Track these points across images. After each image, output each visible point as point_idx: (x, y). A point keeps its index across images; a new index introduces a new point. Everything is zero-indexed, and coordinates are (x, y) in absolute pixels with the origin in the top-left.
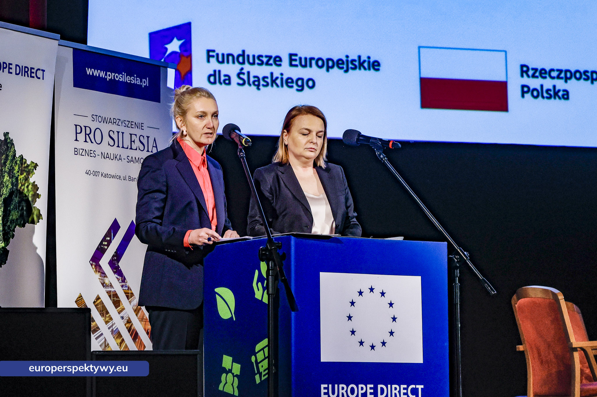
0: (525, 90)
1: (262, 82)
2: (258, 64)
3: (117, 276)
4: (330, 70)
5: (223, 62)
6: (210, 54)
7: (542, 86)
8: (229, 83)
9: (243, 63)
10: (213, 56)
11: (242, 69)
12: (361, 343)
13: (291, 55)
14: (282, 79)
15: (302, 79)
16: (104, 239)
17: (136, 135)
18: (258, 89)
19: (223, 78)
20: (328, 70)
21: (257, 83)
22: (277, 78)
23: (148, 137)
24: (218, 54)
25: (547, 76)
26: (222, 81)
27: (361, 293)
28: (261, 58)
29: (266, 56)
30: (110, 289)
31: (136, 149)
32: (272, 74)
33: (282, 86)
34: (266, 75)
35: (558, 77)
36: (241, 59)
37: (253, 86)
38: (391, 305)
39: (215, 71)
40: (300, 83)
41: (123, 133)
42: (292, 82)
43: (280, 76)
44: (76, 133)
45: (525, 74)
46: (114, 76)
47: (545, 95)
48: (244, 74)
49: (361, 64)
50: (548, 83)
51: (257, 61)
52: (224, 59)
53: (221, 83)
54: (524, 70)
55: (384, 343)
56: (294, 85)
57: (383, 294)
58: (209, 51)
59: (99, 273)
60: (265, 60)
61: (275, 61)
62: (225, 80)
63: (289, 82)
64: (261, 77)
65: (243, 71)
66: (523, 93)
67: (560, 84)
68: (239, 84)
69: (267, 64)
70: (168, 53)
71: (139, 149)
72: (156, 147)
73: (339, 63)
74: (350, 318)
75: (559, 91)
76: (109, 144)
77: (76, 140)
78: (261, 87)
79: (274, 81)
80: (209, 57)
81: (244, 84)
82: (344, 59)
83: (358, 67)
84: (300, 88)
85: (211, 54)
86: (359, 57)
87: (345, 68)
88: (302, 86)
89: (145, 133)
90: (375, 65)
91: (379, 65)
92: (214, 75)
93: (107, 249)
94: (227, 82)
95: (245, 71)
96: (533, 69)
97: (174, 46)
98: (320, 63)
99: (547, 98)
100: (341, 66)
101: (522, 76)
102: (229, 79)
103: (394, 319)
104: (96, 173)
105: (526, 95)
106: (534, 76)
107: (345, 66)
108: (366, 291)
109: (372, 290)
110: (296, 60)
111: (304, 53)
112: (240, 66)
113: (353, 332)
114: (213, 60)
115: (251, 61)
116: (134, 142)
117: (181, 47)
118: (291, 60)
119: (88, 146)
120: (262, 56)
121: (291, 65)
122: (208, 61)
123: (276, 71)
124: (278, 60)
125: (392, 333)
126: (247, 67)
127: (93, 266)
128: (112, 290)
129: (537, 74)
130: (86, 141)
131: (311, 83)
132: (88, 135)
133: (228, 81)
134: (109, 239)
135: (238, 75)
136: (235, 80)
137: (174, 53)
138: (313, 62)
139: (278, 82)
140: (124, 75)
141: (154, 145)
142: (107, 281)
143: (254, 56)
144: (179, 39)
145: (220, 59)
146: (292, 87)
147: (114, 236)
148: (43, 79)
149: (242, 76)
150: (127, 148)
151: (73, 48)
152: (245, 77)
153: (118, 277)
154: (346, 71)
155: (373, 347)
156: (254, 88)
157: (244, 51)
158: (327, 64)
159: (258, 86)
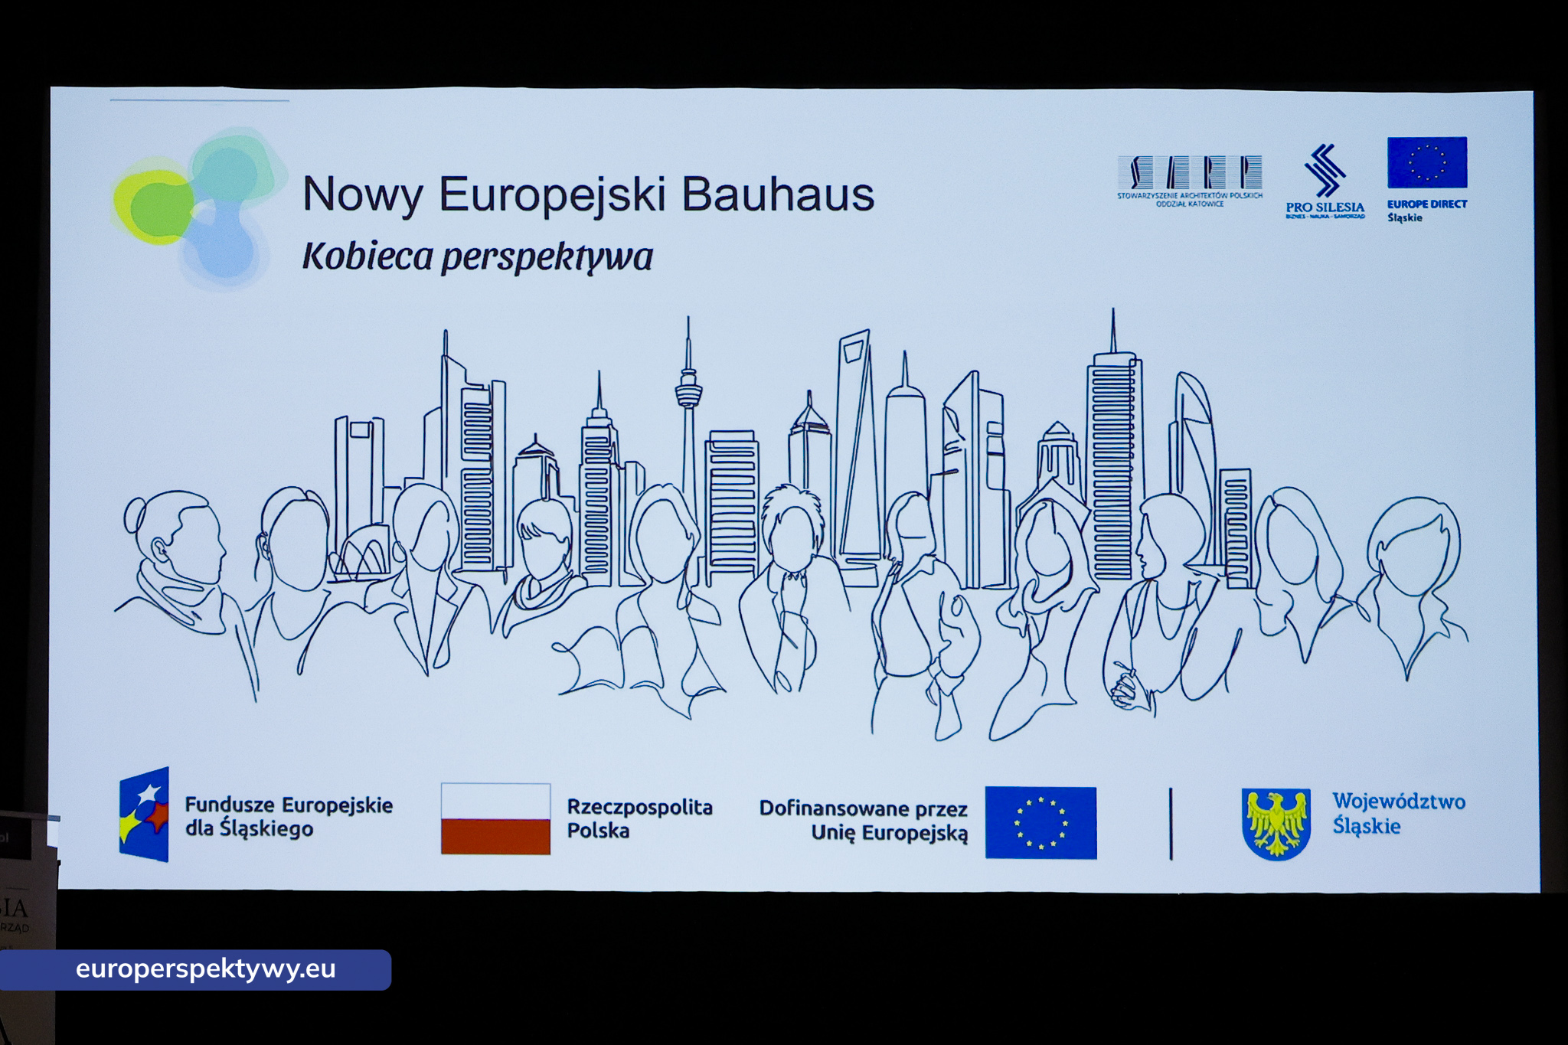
0: (573, 828)
1: (250, 831)
2: (246, 811)
4: (332, 813)
5: (205, 810)
7: (595, 823)
8: (211, 834)
9: (229, 810)
10: (193, 804)
11: (227, 817)
13: (285, 799)
14: (274, 826)
15: (298, 826)
18: (245, 839)
19: (204, 828)
20: (329, 814)
21: (244, 832)
22: (268, 825)
24: (198, 802)
25: (602, 811)
26: (203, 831)
28: (249, 804)
29: (256, 802)
32: (262, 821)
33: (273, 834)
34: (255, 822)
35: (616, 812)
36: (226, 806)
37: (239, 835)
39: (195, 821)
40: (295, 830)
42: (286, 829)
43: (271, 823)
45: (573, 810)
47: (598, 833)
48: (228, 822)
49: (370, 806)
50: (603, 820)
51: (245, 807)
52: (206, 806)
53: (201, 833)
54: (573, 805)
56: (288, 832)
58: (188, 799)
60: (254, 805)
61: (266, 807)
62: (206, 830)
63: (282, 829)
64: (249, 825)
65: (227, 820)
66: (570, 831)
67: (619, 821)
68: (222, 834)
69: (257, 810)
70: (141, 802)
73: (343, 806)
75: (616, 828)
78: (248, 837)
79: (263, 830)
80: (188, 804)
81: (228, 834)
82: (350, 801)
83: (365, 809)
84: (295, 836)
85: (191, 801)
86: (368, 798)
87: (349, 812)
88: (298, 833)
90: (387, 807)
91: (391, 806)
92: (194, 825)
94: (209, 832)
95: (230, 819)
96: (583, 804)
97: (149, 794)
98: (320, 806)
99: (601, 837)
100: (344, 809)
101: (570, 812)
105: (573, 834)
106: (584, 812)
107: (349, 809)
110: (290, 804)
111: (299, 797)
112: (225, 814)
114: (193, 808)
115: (238, 808)
117: (156, 795)
118: (285, 804)
120: (251, 802)
121: (285, 810)
122: (188, 810)
123: (267, 818)
124: (269, 806)
126: (233, 815)
129: (590, 809)
131: (308, 830)
133: (210, 830)
135: (222, 824)
137: (148, 802)
138: (312, 806)
139: (269, 829)
143: (241, 802)
144: (154, 786)
145: (202, 807)
146: (285, 835)
149: (226, 825)
152: (230, 826)
154: (351, 814)
156: (240, 838)
157: (229, 797)
158: (329, 808)
159: (246, 834)
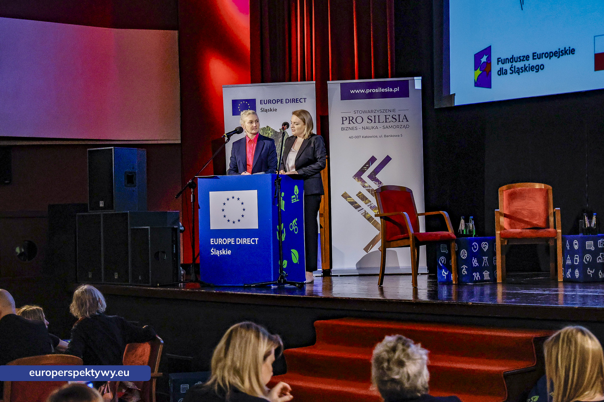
1: (521, 71)
2: (519, 61)
3: (374, 182)
4: (551, 58)
6: (499, 60)
9: (513, 62)
10: (500, 61)
11: (512, 65)
12: (229, 221)
13: (533, 53)
14: (529, 67)
15: (538, 66)
16: (365, 166)
17: (390, 115)
18: (519, 74)
20: (550, 58)
21: (519, 71)
22: (527, 67)
23: (399, 115)
24: (502, 60)
27: (228, 199)
28: (520, 58)
29: (523, 56)
30: (369, 188)
31: (390, 122)
32: (525, 65)
33: (529, 71)
34: (522, 66)
36: (512, 60)
37: (516, 73)
38: (242, 203)
39: (501, 68)
40: (537, 68)
41: (379, 116)
43: (528, 66)
44: (343, 121)
46: (372, 91)
48: (513, 67)
49: (566, 52)
52: (504, 62)
53: (503, 74)
55: (239, 221)
56: (535, 69)
57: (238, 199)
59: (361, 182)
60: (522, 58)
61: (526, 58)
62: (505, 72)
63: (532, 68)
64: (520, 68)
68: (511, 74)
69: (523, 60)
70: (482, 63)
71: (392, 121)
72: (406, 118)
73: (555, 54)
74: (223, 210)
76: (368, 122)
77: (343, 124)
78: (520, 73)
80: (498, 61)
81: (513, 73)
82: (558, 51)
83: (564, 54)
84: (537, 70)
86: (565, 48)
87: (558, 56)
88: (538, 69)
89: (397, 113)
90: (573, 51)
92: (500, 71)
93: (366, 170)
95: (513, 66)
97: (484, 59)
98: (547, 55)
102: (507, 72)
103: (244, 210)
104: (357, 137)
107: (558, 55)
108: (231, 198)
109: (233, 198)
110: (535, 56)
111: (539, 52)
112: (511, 64)
113: (225, 216)
114: (500, 63)
115: (516, 60)
116: (388, 119)
117: (487, 59)
118: (533, 56)
119: (352, 125)
121: (533, 59)
122: (498, 64)
123: (526, 63)
124: (527, 58)
125: (243, 216)
126: (514, 64)
127: (356, 179)
128: (371, 188)
130: (349, 123)
131: (542, 67)
132: (351, 120)
133: (506, 73)
134: (368, 165)
135: (510, 69)
136: (509, 71)
137: (484, 62)
138: (544, 55)
139: (528, 69)
140: (380, 89)
141: (405, 118)
142: (366, 185)
143: (517, 57)
144: (486, 55)
146: (533, 70)
147: (372, 164)
148: (305, 102)
149: (512, 69)
150: (383, 122)
151: (340, 83)
152: (513, 69)
153: (376, 182)
154: (559, 57)
155: (234, 222)
156: (517, 74)
157: (513, 56)
158: (550, 55)
159: (519, 72)
